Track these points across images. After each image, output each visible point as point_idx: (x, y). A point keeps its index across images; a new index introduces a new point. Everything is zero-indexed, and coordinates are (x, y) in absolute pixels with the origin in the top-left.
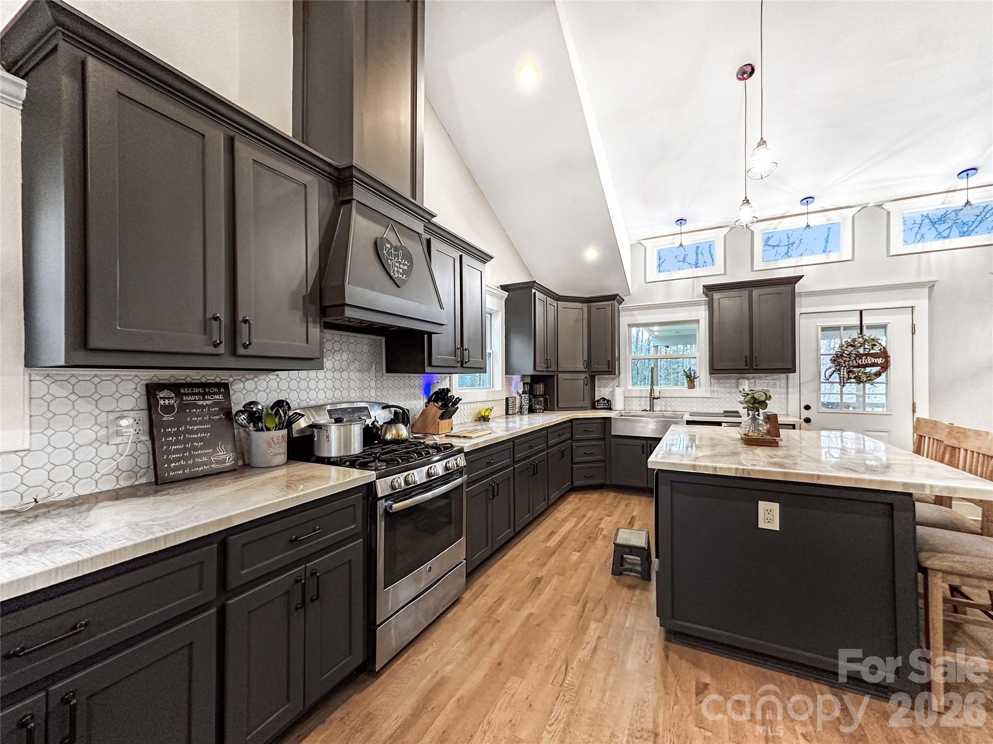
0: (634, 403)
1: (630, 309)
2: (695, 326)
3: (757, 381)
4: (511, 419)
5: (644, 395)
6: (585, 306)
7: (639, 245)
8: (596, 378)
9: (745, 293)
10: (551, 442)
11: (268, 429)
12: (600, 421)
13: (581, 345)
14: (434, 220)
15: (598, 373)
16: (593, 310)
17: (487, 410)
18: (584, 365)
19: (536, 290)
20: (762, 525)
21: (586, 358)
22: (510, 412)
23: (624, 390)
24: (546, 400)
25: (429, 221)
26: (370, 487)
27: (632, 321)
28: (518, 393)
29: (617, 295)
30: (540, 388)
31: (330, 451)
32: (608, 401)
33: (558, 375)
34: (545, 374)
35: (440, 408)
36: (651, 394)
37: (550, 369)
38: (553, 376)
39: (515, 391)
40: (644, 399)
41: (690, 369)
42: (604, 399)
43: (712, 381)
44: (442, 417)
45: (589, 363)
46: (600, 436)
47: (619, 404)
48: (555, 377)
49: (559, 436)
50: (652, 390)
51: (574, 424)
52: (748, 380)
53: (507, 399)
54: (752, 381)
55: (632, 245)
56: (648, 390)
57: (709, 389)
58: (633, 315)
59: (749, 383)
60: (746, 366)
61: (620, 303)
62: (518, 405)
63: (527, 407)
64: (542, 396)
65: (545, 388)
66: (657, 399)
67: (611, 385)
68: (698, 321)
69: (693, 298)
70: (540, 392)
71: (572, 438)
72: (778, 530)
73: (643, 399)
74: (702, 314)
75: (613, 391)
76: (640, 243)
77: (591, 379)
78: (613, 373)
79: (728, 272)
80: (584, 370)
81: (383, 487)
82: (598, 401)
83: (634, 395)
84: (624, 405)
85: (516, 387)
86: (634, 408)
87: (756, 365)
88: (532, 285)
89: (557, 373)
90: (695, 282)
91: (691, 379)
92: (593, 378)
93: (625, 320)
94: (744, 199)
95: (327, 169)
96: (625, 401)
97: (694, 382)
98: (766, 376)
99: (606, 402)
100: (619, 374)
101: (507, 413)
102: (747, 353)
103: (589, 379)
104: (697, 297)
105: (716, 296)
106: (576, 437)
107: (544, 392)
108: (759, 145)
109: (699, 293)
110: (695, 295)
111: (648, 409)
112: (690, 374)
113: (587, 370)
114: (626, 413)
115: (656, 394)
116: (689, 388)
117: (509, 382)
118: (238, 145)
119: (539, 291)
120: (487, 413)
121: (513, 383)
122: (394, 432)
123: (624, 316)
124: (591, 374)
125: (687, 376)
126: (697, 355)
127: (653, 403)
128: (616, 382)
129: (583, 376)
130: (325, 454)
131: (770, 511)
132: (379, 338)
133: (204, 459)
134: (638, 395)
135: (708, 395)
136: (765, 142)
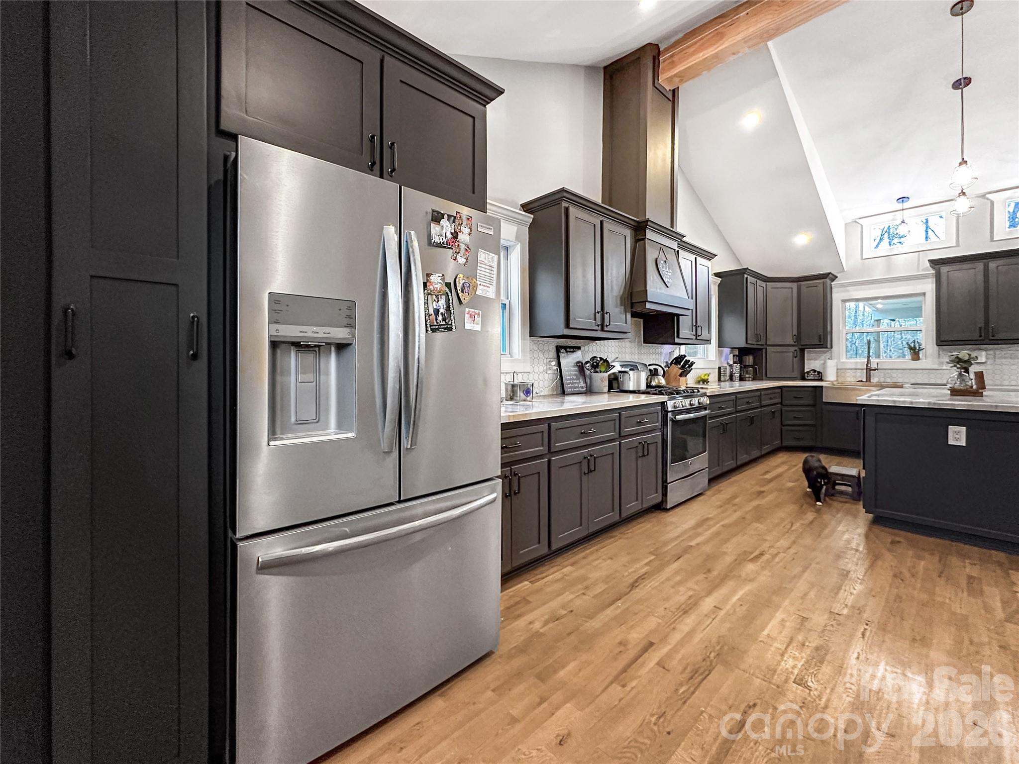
0: (848, 374)
1: (843, 286)
2: (920, 298)
3: (998, 352)
4: (722, 383)
5: (859, 367)
6: (794, 286)
7: (854, 223)
8: (806, 352)
9: (980, 266)
10: (764, 403)
11: (601, 372)
12: (810, 389)
13: (791, 320)
14: (684, 239)
15: (808, 347)
16: (804, 289)
17: (705, 375)
18: (793, 339)
19: (747, 274)
20: (951, 442)
21: (795, 332)
22: (722, 379)
23: (837, 363)
24: (755, 370)
25: (681, 241)
26: (663, 404)
27: (846, 296)
28: (728, 363)
29: (830, 273)
30: (749, 360)
31: (629, 387)
32: (819, 373)
33: (766, 349)
34: (755, 347)
35: (680, 368)
36: (867, 365)
37: (760, 343)
38: (762, 349)
39: (726, 362)
40: (860, 371)
41: (914, 342)
42: (815, 371)
43: (941, 353)
44: (681, 375)
45: (798, 337)
46: (811, 402)
47: (831, 376)
48: (764, 350)
49: (771, 399)
50: (868, 361)
51: (784, 391)
52: (986, 351)
53: (719, 368)
54: (991, 352)
55: (846, 224)
56: (864, 362)
57: (936, 360)
58: (848, 291)
59: (987, 354)
60: (981, 336)
61: (833, 280)
62: (728, 374)
63: (738, 375)
64: (752, 366)
65: (754, 359)
66: (875, 370)
67: (822, 358)
68: (924, 294)
69: (918, 271)
70: (749, 362)
71: (781, 403)
72: (964, 444)
73: (858, 371)
74: (929, 287)
75: (824, 364)
76: (856, 222)
77: (800, 352)
78: (824, 346)
79: (960, 244)
80: (794, 343)
81: (670, 405)
82: (808, 372)
83: (848, 367)
84: (837, 377)
85: (727, 358)
86: (849, 379)
87: (993, 336)
88: (743, 271)
89: (765, 346)
90: (921, 256)
91: (915, 352)
92: (802, 351)
93: (837, 296)
94: (960, 192)
95: (632, 222)
96: (837, 373)
97: (919, 354)
98: (1010, 347)
99: (816, 374)
100: (832, 348)
101: (719, 380)
102: (981, 324)
103: (799, 353)
104: (923, 270)
105: (944, 269)
106: (786, 402)
107: (754, 363)
108: (960, 164)
109: (925, 267)
110: (921, 268)
111: (864, 380)
112: (914, 345)
113: (796, 343)
114: (838, 383)
115: (874, 366)
116: (913, 359)
117: (720, 354)
118: (605, 224)
119: (750, 275)
120: (706, 377)
121: (724, 355)
122: (657, 381)
123: (838, 292)
124: (800, 347)
125: (911, 348)
126: (923, 328)
127: (870, 375)
128: (828, 355)
129: (792, 349)
130: (626, 389)
131: (957, 433)
132: (639, 320)
133: (577, 385)
134: (853, 367)
135: (936, 367)
136: (966, 162)
